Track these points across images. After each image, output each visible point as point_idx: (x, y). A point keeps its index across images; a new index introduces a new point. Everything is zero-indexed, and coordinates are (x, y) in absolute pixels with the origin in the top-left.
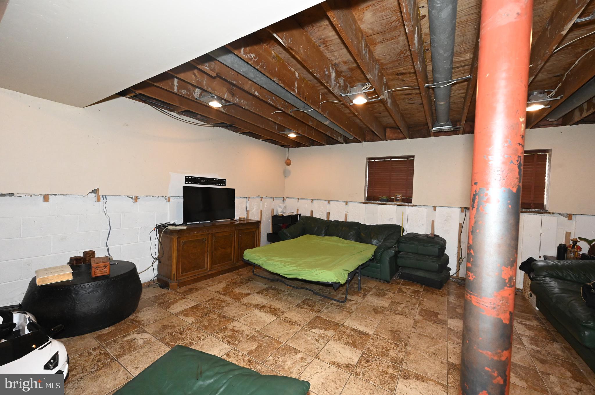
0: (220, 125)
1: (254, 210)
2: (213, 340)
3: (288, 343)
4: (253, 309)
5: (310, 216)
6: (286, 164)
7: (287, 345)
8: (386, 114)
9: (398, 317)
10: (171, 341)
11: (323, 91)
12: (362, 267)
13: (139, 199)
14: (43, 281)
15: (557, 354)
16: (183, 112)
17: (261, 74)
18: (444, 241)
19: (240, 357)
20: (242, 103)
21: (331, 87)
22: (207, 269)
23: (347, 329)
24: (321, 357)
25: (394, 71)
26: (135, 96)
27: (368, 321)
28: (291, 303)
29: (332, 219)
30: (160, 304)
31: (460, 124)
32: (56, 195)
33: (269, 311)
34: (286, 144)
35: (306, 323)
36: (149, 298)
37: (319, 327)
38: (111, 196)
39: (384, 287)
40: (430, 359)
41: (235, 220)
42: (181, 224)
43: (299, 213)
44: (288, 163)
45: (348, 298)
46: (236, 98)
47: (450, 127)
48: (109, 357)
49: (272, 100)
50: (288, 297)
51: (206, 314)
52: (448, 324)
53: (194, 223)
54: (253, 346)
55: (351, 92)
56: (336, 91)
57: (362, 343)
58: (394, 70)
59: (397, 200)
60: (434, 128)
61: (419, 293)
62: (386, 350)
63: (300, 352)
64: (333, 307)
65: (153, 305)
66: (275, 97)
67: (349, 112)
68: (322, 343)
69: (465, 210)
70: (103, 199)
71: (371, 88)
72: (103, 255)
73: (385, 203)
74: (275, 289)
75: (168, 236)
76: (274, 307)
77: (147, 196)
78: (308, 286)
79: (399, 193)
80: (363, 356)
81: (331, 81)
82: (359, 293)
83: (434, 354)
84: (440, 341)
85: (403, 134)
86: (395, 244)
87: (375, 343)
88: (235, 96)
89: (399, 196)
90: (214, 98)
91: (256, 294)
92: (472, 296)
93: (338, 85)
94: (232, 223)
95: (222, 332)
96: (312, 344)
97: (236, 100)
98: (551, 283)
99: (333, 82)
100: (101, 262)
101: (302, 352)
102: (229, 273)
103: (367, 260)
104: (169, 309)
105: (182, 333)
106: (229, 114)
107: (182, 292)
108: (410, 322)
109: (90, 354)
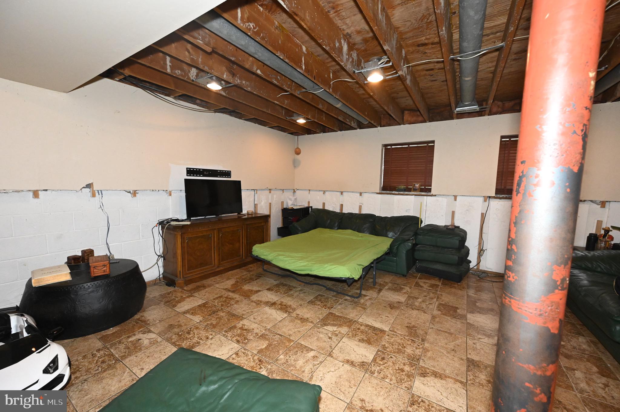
0: (222, 111)
1: (263, 203)
2: (221, 339)
3: (299, 341)
4: (263, 306)
5: (322, 208)
6: (296, 154)
7: (299, 343)
8: (405, 93)
9: (415, 312)
10: (178, 341)
11: (333, 68)
12: (378, 261)
13: (138, 193)
14: (38, 282)
15: (582, 348)
16: (179, 96)
17: (263, 49)
18: (465, 233)
19: (250, 357)
20: (244, 84)
21: (342, 61)
22: (214, 266)
23: (361, 326)
24: (334, 355)
25: (414, 42)
26: (125, 79)
27: (384, 317)
28: (302, 300)
29: (345, 211)
30: (166, 302)
31: (487, 104)
32: (46, 190)
33: (280, 308)
34: (296, 131)
35: (318, 320)
36: (155, 297)
37: (332, 324)
38: (107, 190)
39: (400, 281)
40: (448, 355)
41: (242, 214)
42: (185, 220)
43: (310, 206)
44: (298, 152)
45: (362, 293)
46: (236, 79)
47: (476, 107)
48: (114, 358)
49: (277, 79)
50: (299, 293)
51: (214, 312)
52: (468, 318)
53: (199, 218)
54: (263, 345)
55: (365, 68)
56: (349, 67)
57: (377, 340)
58: (414, 40)
59: (415, 190)
60: (457, 109)
61: (437, 287)
62: (402, 347)
63: (312, 350)
64: (347, 303)
65: (159, 304)
66: (280, 77)
67: (364, 92)
68: (335, 341)
69: (488, 199)
70: (99, 195)
71: (387, 62)
72: (103, 254)
73: (402, 193)
74: (286, 285)
75: (172, 232)
76: (285, 304)
77: (147, 190)
78: (320, 282)
79: (417, 182)
80: (379, 353)
81: (342, 55)
82: (374, 288)
83: (453, 350)
84: (460, 336)
85: (423, 117)
86: (413, 236)
87: (391, 340)
88: (236, 76)
89: (417, 186)
90: (212, 79)
91: (267, 291)
92: (512, 300)
93: (351, 60)
94: (239, 217)
95: (231, 330)
96: (325, 341)
97: (237, 81)
98: (580, 275)
99: (345, 57)
100: (100, 261)
101: (314, 350)
102: (238, 270)
103: (382, 253)
104: (176, 307)
105: (189, 333)
106: (230, 97)
107: (189, 290)
108: (428, 317)
109: (94, 355)
